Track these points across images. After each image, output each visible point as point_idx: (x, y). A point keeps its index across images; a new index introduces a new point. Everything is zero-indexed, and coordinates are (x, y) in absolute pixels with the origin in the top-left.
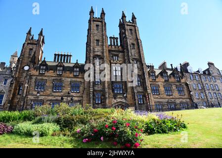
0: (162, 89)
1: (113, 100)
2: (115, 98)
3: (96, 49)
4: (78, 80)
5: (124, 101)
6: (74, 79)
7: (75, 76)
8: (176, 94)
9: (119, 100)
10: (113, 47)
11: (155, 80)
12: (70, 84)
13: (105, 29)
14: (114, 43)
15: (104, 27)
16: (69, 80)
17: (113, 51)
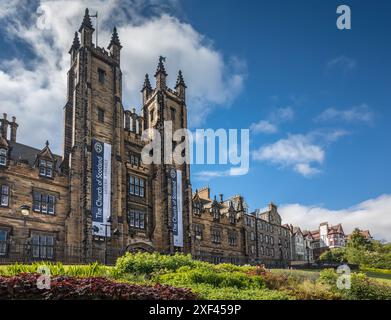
0: (207, 231)
1: (129, 238)
2: (132, 237)
3: (98, 130)
4: (51, 188)
5: (149, 243)
6: (40, 185)
7: (44, 179)
8: (226, 243)
9: (139, 240)
10: (133, 136)
11: (200, 216)
12: (32, 193)
13: (120, 89)
14: (134, 126)
15: (117, 81)
16: (29, 184)
17: (130, 143)
